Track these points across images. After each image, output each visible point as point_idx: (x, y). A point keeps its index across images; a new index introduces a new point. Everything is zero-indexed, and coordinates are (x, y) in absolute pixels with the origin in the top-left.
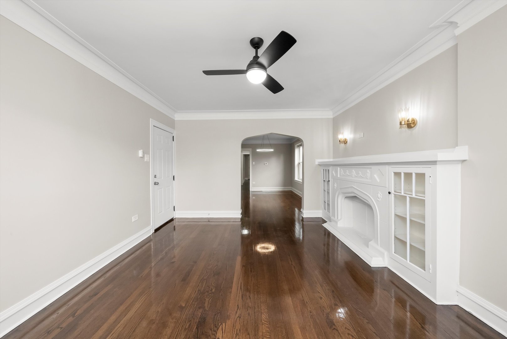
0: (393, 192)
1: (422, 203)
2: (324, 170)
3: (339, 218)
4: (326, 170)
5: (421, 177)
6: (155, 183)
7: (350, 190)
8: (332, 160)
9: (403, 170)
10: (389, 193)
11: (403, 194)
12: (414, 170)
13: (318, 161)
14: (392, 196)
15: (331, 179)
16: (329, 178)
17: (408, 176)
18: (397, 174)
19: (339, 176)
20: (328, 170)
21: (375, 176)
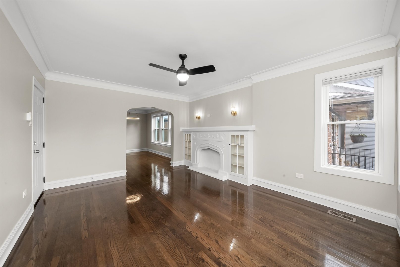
0: (231, 144)
1: (243, 147)
2: (186, 134)
3: (198, 162)
4: (188, 135)
5: (242, 137)
6: (34, 151)
7: (206, 145)
8: (189, 128)
9: (235, 134)
10: (230, 145)
11: (235, 145)
12: (240, 134)
13: (181, 129)
14: (231, 145)
15: (192, 140)
16: (190, 139)
17: (237, 136)
18: (233, 136)
19: (198, 138)
20: (190, 135)
21: (222, 137)
